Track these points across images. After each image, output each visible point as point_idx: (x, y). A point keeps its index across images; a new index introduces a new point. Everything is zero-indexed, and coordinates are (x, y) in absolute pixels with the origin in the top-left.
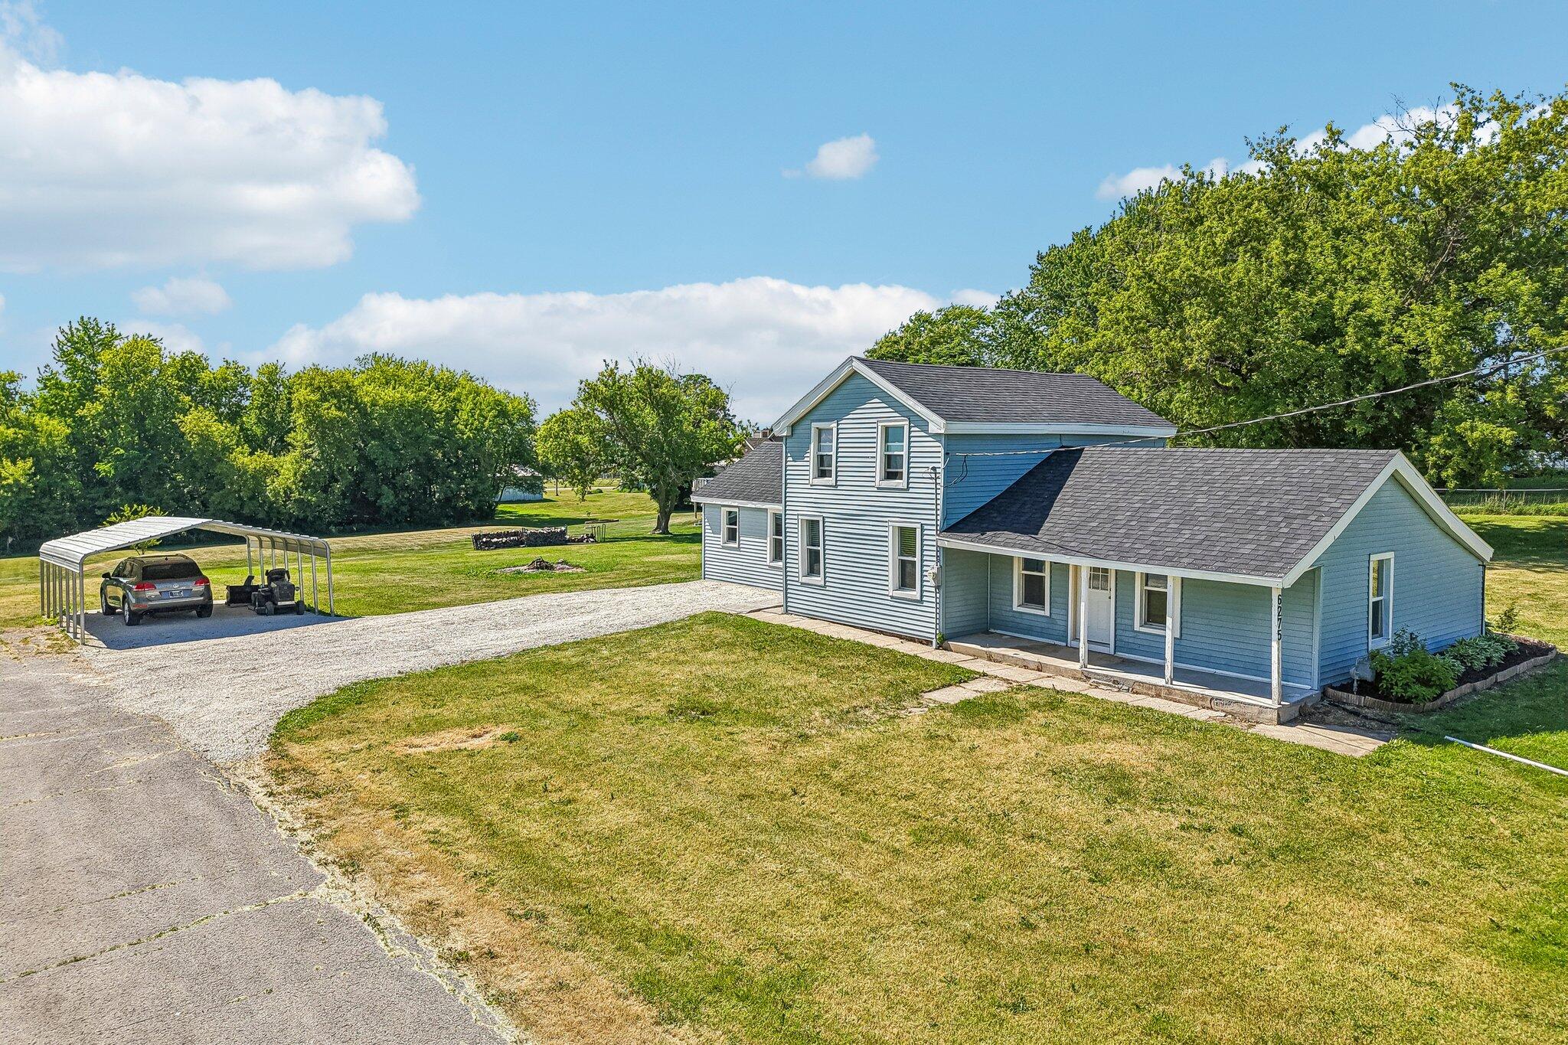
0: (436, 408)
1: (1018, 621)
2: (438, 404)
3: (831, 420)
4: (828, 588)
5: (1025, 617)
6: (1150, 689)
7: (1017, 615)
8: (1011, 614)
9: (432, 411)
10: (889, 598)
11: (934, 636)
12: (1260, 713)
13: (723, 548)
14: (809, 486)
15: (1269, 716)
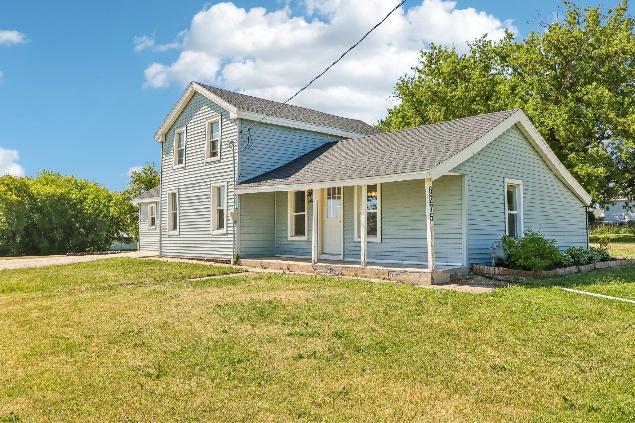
0: (74, 197)
1: (291, 246)
2: (75, 195)
3: (182, 126)
4: (181, 236)
5: (295, 243)
6: (352, 271)
7: (290, 243)
8: (287, 243)
9: (71, 199)
10: (210, 236)
11: (232, 257)
12: (420, 277)
13: (149, 229)
14: (172, 171)
15: (426, 279)
